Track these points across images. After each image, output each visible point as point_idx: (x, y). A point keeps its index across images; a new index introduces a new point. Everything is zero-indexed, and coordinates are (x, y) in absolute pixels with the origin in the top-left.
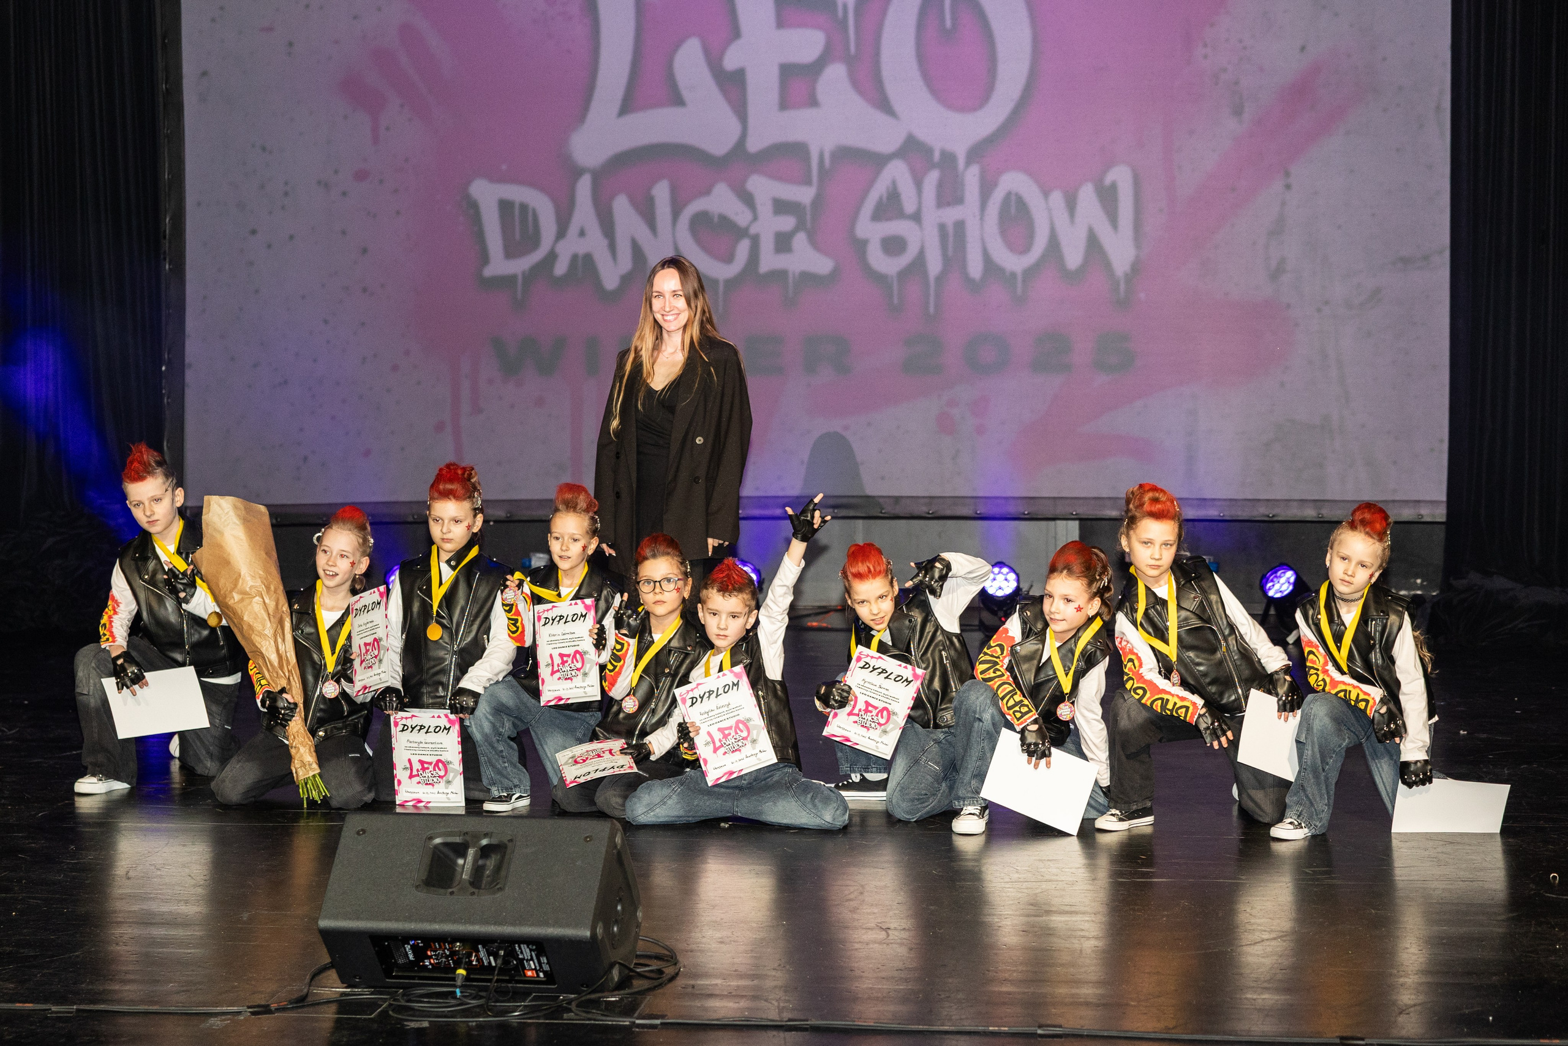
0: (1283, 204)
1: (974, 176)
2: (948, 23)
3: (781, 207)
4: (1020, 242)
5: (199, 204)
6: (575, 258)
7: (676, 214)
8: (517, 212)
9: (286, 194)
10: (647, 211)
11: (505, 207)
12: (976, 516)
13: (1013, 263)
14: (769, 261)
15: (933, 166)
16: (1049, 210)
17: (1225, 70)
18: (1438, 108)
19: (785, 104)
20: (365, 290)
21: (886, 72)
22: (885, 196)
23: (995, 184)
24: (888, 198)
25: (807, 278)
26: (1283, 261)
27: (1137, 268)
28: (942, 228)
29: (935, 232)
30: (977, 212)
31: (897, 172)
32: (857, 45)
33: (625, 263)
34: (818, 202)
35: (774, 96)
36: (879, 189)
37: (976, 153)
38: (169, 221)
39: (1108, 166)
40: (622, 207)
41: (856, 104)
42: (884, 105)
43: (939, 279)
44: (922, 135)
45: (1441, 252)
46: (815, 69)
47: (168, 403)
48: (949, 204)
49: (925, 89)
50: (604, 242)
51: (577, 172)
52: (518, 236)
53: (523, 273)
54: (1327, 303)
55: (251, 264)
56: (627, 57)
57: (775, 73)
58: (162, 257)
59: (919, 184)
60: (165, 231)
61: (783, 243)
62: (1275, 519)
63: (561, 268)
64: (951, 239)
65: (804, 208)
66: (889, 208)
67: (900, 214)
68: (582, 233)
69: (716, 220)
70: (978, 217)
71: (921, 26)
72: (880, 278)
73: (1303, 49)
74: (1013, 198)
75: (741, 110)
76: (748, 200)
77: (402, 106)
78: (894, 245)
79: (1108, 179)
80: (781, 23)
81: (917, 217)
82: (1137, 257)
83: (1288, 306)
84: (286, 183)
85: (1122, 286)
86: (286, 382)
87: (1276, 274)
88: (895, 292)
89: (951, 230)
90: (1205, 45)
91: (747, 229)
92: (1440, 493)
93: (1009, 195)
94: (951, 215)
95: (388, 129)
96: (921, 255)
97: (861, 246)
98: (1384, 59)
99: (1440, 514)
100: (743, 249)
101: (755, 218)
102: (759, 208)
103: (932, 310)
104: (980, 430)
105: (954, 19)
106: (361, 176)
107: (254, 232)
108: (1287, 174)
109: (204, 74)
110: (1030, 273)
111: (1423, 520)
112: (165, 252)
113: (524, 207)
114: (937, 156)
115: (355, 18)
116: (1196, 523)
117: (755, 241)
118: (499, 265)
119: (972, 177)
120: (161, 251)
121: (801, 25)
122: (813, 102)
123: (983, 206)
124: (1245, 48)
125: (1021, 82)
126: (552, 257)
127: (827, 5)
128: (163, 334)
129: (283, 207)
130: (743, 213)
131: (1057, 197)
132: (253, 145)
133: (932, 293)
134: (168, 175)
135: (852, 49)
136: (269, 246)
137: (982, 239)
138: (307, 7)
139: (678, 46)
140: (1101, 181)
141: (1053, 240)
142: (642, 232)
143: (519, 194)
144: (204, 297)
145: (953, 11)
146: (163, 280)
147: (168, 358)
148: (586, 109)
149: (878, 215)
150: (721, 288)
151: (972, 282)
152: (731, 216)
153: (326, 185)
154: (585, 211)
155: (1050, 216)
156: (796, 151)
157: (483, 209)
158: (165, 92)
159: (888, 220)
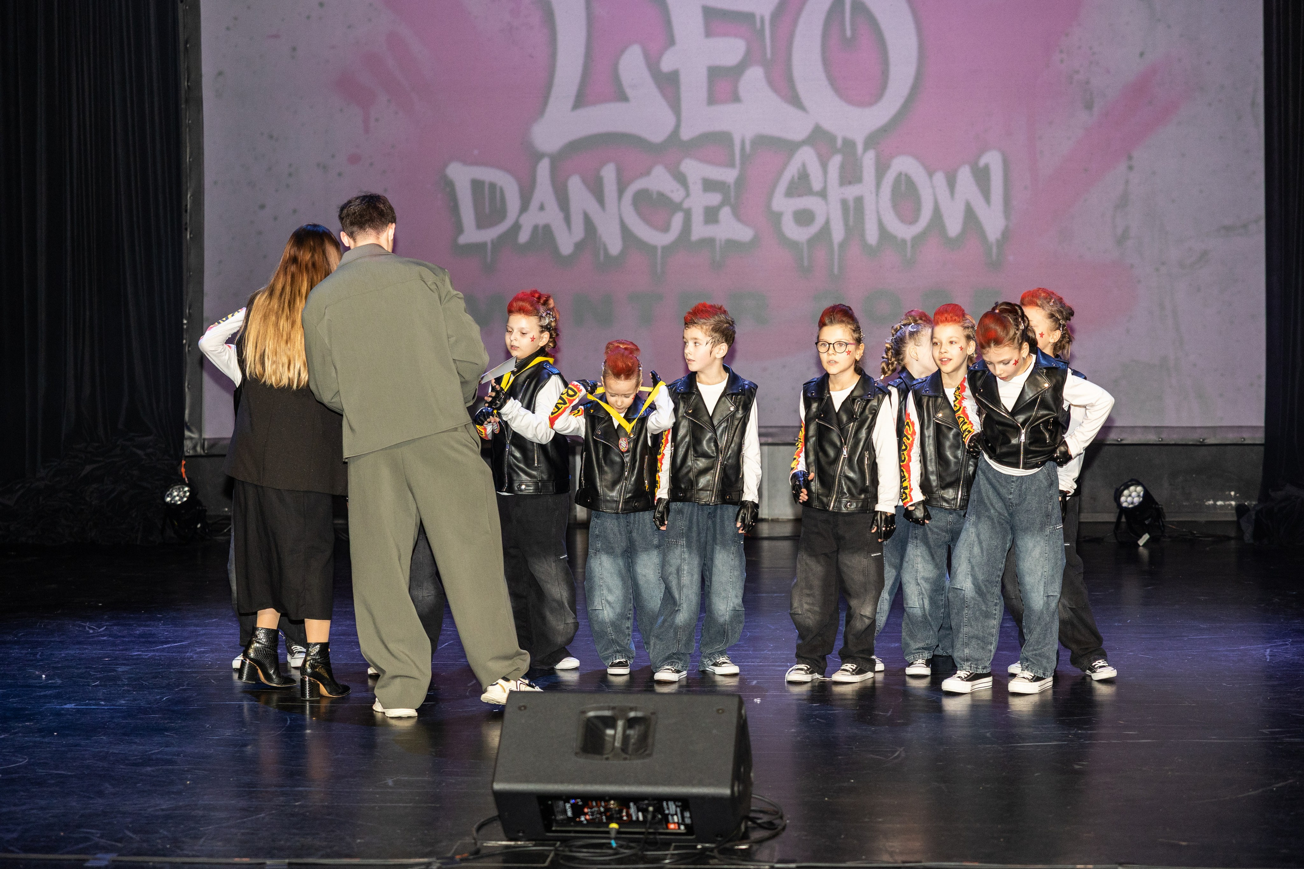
0: (1127, 182)
1: (871, 159)
2: (849, 33)
3: (709, 185)
4: (910, 215)
5: (215, 183)
6: (536, 228)
7: (621, 192)
8: (486, 189)
9: (290, 175)
10: (597, 190)
11: (477, 185)
13: (904, 232)
14: (699, 231)
15: (835, 151)
16: (933, 187)
17: (1077, 72)
18: (1253, 104)
19: (712, 100)
21: (797, 72)
22: (796, 178)
23: (889, 167)
24: (799, 179)
25: (732, 245)
26: (1127, 229)
27: (1006, 235)
28: (844, 203)
29: (838, 206)
30: (874, 190)
31: (807, 156)
32: (772, 53)
33: (579, 232)
34: (740, 181)
35: (703, 94)
36: (792, 171)
37: (872, 141)
38: (191, 196)
39: (982, 151)
40: (576, 186)
41: (772, 100)
42: (795, 100)
43: (842, 245)
44: (828, 125)
45: (1256, 221)
46: (738, 70)
47: (189, 351)
48: (850, 183)
49: (828, 86)
50: (561, 215)
52: (487, 210)
53: (492, 241)
54: (1163, 264)
55: (260, 233)
56: (580, 61)
57: (704, 75)
58: (184, 227)
59: (824, 165)
60: (187, 205)
61: (711, 215)
62: (1124, 442)
63: (524, 237)
64: (852, 213)
65: (729, 186)
66: (800, 185)
67: (809, 192)
68: (542, 208)
69: (655, 196)
70: (874, 195)
71: (825, 35)
72: (794, 245)
73: (1142, 54)
74: (903, 177)
75: (675, 104)
76: (682, 179)
77: (389, 101)
78: (804, 217)
79: (982, 162)
80: (709, 33)
81: (823, 194)
82: (1007, 227)
83: (1132, 266)
84: (290, 165)
87: (1121, 240)
88: (806, 256)
89: (851, 204)
90: (1061, 52)
91: (681, 203)
92: (1259, 421)
93: (900, 174)
94: (851, 192)
95: (377, 120)
96: (827, 222)
97: (778, 216)
98: (1209, 63)
99: (1259, 437)
100: (677, 221)
101: (688, 195)
102: (691, 187)
103: (836, 271)
105: (853, 30)
106: (354, 159)
107: (262, 207)
108: (1130, 158)
109: (220, 74)
110: (918, 239)
111: (1246, 442)
112: (186, 223)
113: (493, 186)
114: (839, 142)
115: (349, 27)
117: (688, 214)
118: (471, 234)
119: (869, 161)
120: (184, 223)
121: (725, 35)
122: (736, 98)
123: (878, 185)
124: (1094, 54)
125: (910, 81)
126: (516, 227)
127: (747, 18)
128: (185, 293)
129: (288, 186)
130: (678, 190)
131: (940, 178)
132: (262, 134)
133: (836, 257)
134: (189, 158)
135: (769, 55)
136: (275, 219)
137: (878, 212)
138: (308, 17)
139: (623, 51)
140: (976, 163)
141: (937, 211)
142: (592, 207)
143: (488, 174)
144: (220, 262)
145: (853, 23)
146: (184, 247)
147: (189, 313)
148: (545, 104)
149: (791, 192)
150: (660, 253)
151: (870, 247)
152: (668, 193)
153: (324, 167)
154: (544, 189)
155: (935, 195)
156: (722, 139)
157: (458, 188)
158: (187, 89)
159: (799, 196)
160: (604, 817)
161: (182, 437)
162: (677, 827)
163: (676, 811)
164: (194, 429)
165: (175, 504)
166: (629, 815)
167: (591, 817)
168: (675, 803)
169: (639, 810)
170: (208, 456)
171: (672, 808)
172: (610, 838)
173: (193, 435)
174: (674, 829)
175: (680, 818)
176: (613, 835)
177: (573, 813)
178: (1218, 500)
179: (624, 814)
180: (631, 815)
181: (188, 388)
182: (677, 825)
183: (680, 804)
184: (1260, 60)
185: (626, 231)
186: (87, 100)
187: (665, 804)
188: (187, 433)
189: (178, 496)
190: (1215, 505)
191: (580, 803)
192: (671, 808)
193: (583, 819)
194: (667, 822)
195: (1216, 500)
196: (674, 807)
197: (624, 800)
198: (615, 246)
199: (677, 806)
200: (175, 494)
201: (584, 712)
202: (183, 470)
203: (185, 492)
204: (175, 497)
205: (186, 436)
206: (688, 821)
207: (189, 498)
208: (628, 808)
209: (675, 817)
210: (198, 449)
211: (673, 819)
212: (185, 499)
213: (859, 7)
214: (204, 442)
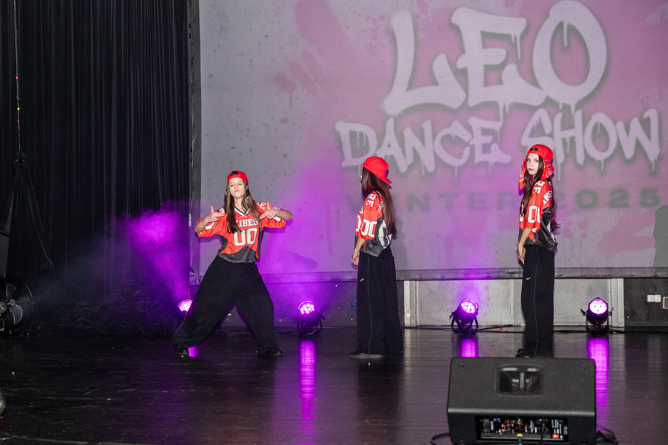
1: (580, 115)
2: (566, 44)
3: (485, 132)
4: (602, 146)
5: (208, 135)
7: (434, 136)
8: (358, 136)
9: (248, 130)
10: (421, 135)
11: (353, 134)
13: (600, 156)
14: (479, 157)
15: (558, 111)
16: (616, 130)
19: (486, 84)
20: (285, 174)
21: (536, 67)
22: (535, 126)
23: (590, 119)
24: (537, 127)
25: (498, 164)
27: (660, 157)
28: (564, 140)
29: (561, 142)
30: (581, 132)
31: (542, 114)
32: (521, 57)
33: (410, 159)
34: (503, 129)
35: (482, 80)
36: (533, 123)
37: (580, 105)
38: (193, 144)
39: (645, 110)
40: (408, 133)
42: (535, 83)
43: (562, 164)
44: (553, 96)
46: (501, 67)
48: (567, 129)
49: (554, 75)
50: (400, 150)
51: (387, 117)
52: (358, 148)
55: (232, 162)
56: (411, 63)
57: (482, 70)
58: (190, 160)
59: (552, 119)
60: (192, 148)
61: (486, 148)
64: (568, 146)
65: (496, 132)
66: (538, 131)
67: (543, 134)
68: (389, 146)
69: (454, 138)
70: (581, 135)
71: (552, 45)
74: (599, 125)
75: (465, 87)
76: (469, 129)
77: (303, 88)
79: (645, 116)
80: (484, 46)
81: (551, 135)
82: (661, 152)
84: (249, 125)
85: (653, 166)
89: (568, 141)
91: (469, 142)
93: (596, 124)
94: (568, 134)
95: (297, 99)
97: (525, 148)
100: (467, 152)
101: (473, 137)
102: (475, 132)
103: (559, 179)
104: (584, 236)
105: (569, 42)
106: (284, 121)
107: (233, 148)
109: (211, 75)
110: (608, 160)
112: (191, 158)
113: (361, 134)
114: (561, 107)
115: (282, 48)
117: (473, 148)
118: (349, 161)
119: (578, 116)
120: (190, 158)
121: (494, 47)
122: (500, 82)
123: (584, 129)
125: (602, 71)
127: (507, 37)
128: (190, 196)
129: (247, 136)
130: (467, 135)
131: (620, 125)
132: (233, 108)
133: (559, 171)
134: (193, 122)
135: (519, 57)
136: (241, 154)
137: (584, 145)
138: (259, 44)
139: (435, 58)
140: (642, 116)
141: (619, 144)
142: (418, 144)
143: (359, 128)
144: (210, 179)
145: (568, 38)
146: (190, 170)
147: (192, 206)
148: (391, 87)
149: (532, 135)
150: (456, 170)
151: (579, 165)
152: (461, 136)
153: (267, 125)
154: (390, 135)
155: (617, 135)
156: (493, 105)
157: (342, 135)
158: (192, 84)
159: (537, 137)
161: (188, 277)
163: (559, 426)
164: (194, 270)
168: (559, 421)
173: (194, 274)
174: (556, 438)
175: (561, 431)
176: (520, 441)
180: (530, 429)
181: (192, 248)
182: (558, 435)
185: (437, 158)
186: (139, 91)
187: (552, 421)
188: (191, 273)
192: (556, 424)
194: (552, 433)
196: (558, 423)
197: (526, 419)
198: (430, 166)
199: (560, 423)
200: (184, 305)
202: (188, 293)
204: (184, 307)
205: (190, 275)
206: (565, 432)
209: (558, 430)
211: (556, 431)
213: (571, 29)
214: (200, 280)
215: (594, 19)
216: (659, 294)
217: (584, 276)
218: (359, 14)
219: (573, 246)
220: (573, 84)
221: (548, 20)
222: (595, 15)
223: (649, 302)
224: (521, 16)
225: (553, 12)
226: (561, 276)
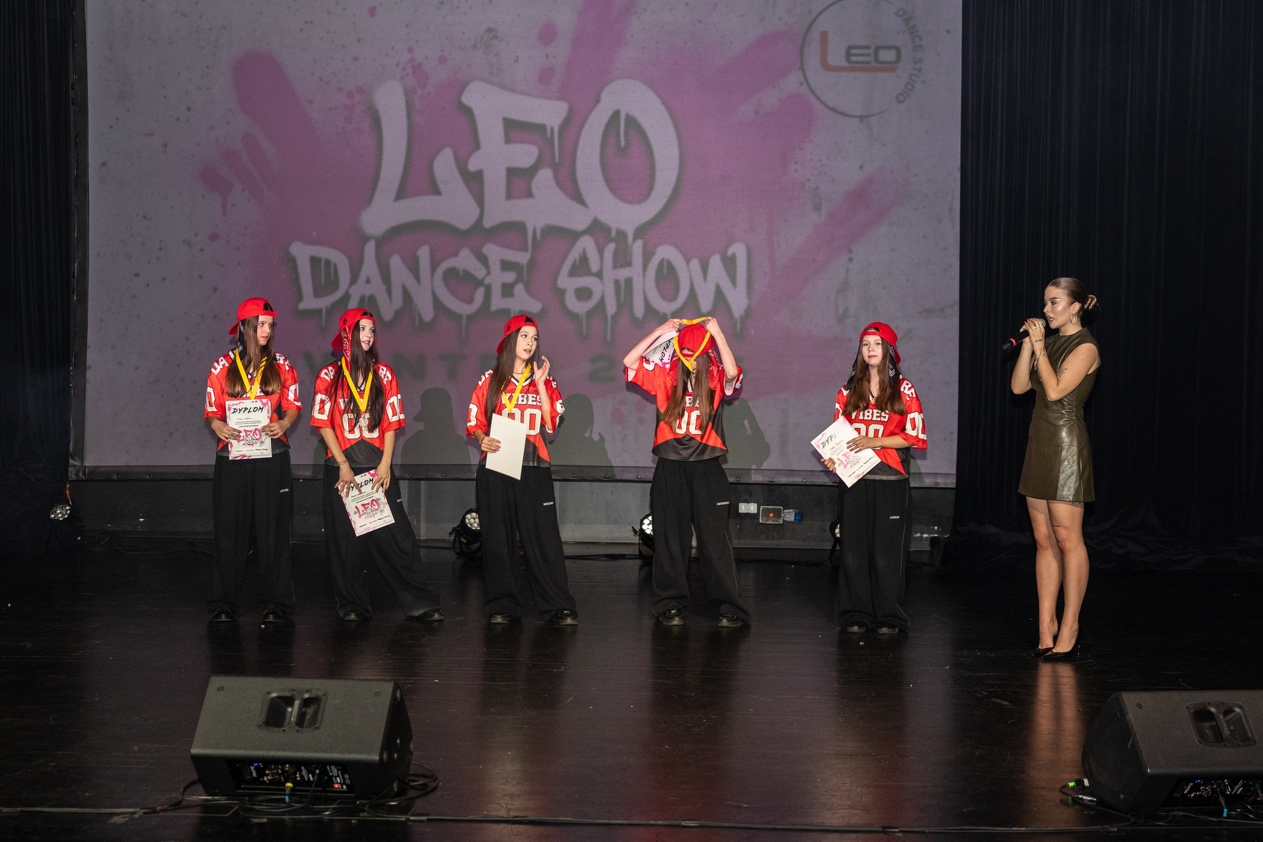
0: (847, 271)
1: (639, 247)
2: (623, 143)
3: (506, 266)
4: (670, 295)
5: (98, 255)
6: (362, 298)
7: (434, 269)
8: (323, 265)
9: (160, 249)
10: (414, 267)
11: (315, 261)
12: (638, 480)
13: (665, 308)
14: (498, 303)
15: (610, 240)
16: (690, 272)
17: (809, 180)
18: (951, 210)
19: (509, 196)
20: (215, 317)
21: (580, 174)
22: (578, 262)
23: (654, 254)
24: (580, 262)
26: (847, 309)
27: (748, 312)
28: (617, 282)
29: (612, 285)
30: (641, 273)
31: (587, 243)
32: (560, 158)
33: (398, 301)
34: (532, 262)
35: (502, 189)
36: (574, 255)
37: (641, 232)
38: (77, 266)
39: (731, 242)
40: (396, 263)
41: (559, 197)
42: (578, 198)
43: (615, 317)
44: (604, 218)
45: (952, 306)
46: (531, 172)
47: (74, 393)
48: (622, 266)
49: (606, 187)
50: (384, 287)
51: (365, 239)
52: (323, 282)
53: (327, 308)
55: (135, 297)
56: (402, 160)
57: (503, 174)
58: (72, 291)
59: (601, 251)
60: (74, 273)
61: (507, 290)
63: (353, 301)
64: (623, 290)
65: (522, 267)
66: (581, 267)
67: (589, 273)
68: (368, 281)
69: (461, 273)
70: (641, 276)
71: (603, 145)
72: (574, 316)
73: (861, 167)
74: (665, 263)
75: (479, 199)
76: (483, 260)
77: (243, 190)
78: (583, 294)
79: (730, 252)
80: (508, 140)
81: (599, 275)
82: (749, 305)
83: (851, 340)
84: (161, 241)
85: (739, 325)
86: (158, 380)
87: (842, 318)
88: (584, 326)
89: (623, 284)
90: (796, 163)
91: (483, 280)
92: (951, 468)
93: (663, 260)
94: (623, 274)
95: (233, 205)
96: (603, 299)
97: (562, 293)
98: (915, 176)
99: (951, 482)
100: (480, 294)
101: (488, 273)
102: (491, 266)
103: (609, 338)
104: (642, 421)
105: (627, 140)
106: (213, 237)
107: (137, 275)
108: (850, 251)
109: (104, 164)
111: (939, 486)
112: (74, 287)
113: (328, 262)
114: (613, 233)
115: (211, 128)
116: (787, 487)
117: (488, 288)
118: (309, 302)
119: (637, 248)
120: (71, 287)
121: (522, 142)
122: (529, 194)
123: (645, 268)
124: (823, 165)
125: (672, 184)
126: (347, 297)
127: (540, 128)
128: (71, 345)
129: (158, 258)
130: (480, 269)
131: (695, 263)
132: (138, 215)
133: (609, 327)
134: (77, 234)
135: (557, 159)
136: (148, 285)
137: (644, 291)
138: (178, 119)
139: (437, 153)
140: (725, 252)
141: (692, 292)
142: (410, 281)
143: (325, 253)
144: (101, 320)
145: (626, 135)
146: (71, 307)
147: (75, 361)
148: (372, 195)
149: (573, 273)
150: (464, 320)
151: (638, 318)
152: (472, 271)
153: (189, 243)
154: (370, 266)
155: (690, 276)
156: (517, 228)
157: (299, 263)
158: (76, 176)
159: (579, 276)
160: (282, 778)
161: (67, 465)
162: (340, 787)
163: (338, 774)
164: (76, 458)
165: (58, 520)
166: (302, 776)
167: (272, 778)
168: (336, 768)
169: (309, 772)
170: (88, 481)
171: (334, 771)
172: (285, 795)
173: (76, 463)
174: (338, 788)
175: (342, 780)
176: (288, 792)
177: (257, 774)
178: (924, 534)
179: (298, 775)
180: (303, 776)
181: (73, 424)
182: (340, 785)
183: (340, 768)
184: (957, 175)
185: (437, 302)
187: (328, 767)
188: (71, 461)
189: (60, 513)
190: (921, 537)
191: (261, 766)
193: (266, 779)
194: (333, 782)
195: (922, 533)
196: (336, 770)
197: (297, 764)
198: (427, 313)
199: (338, 770)
200: (59, 511)
201: (269, 693)
202: (68, 492)
203: (67, 510)
204: (58, 514)
205: (70, 464)
206: (348, 782)
207: (69, 515)
208: (301, 771)
209: (338, 778)
210: (81, 475)
211: (336, 780)
212: (66, 516)
213: (632, 122)
214: (85, 469)
215: (663, 108)
216: (755, 502)
217: (640, 478)
218: (328, 83)
219: (626, 435)
220: (631, 202)
221: (599, 106)
222: (664, 103)
223: (741, 513)
224: (560, 98)
225: (605, 96)
226: (608, 477)
